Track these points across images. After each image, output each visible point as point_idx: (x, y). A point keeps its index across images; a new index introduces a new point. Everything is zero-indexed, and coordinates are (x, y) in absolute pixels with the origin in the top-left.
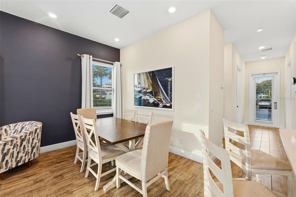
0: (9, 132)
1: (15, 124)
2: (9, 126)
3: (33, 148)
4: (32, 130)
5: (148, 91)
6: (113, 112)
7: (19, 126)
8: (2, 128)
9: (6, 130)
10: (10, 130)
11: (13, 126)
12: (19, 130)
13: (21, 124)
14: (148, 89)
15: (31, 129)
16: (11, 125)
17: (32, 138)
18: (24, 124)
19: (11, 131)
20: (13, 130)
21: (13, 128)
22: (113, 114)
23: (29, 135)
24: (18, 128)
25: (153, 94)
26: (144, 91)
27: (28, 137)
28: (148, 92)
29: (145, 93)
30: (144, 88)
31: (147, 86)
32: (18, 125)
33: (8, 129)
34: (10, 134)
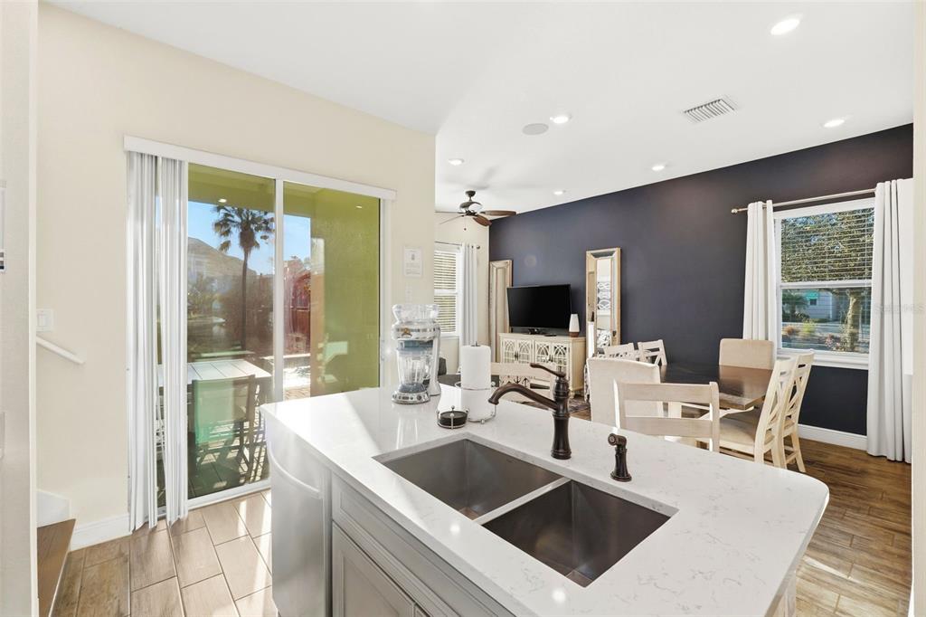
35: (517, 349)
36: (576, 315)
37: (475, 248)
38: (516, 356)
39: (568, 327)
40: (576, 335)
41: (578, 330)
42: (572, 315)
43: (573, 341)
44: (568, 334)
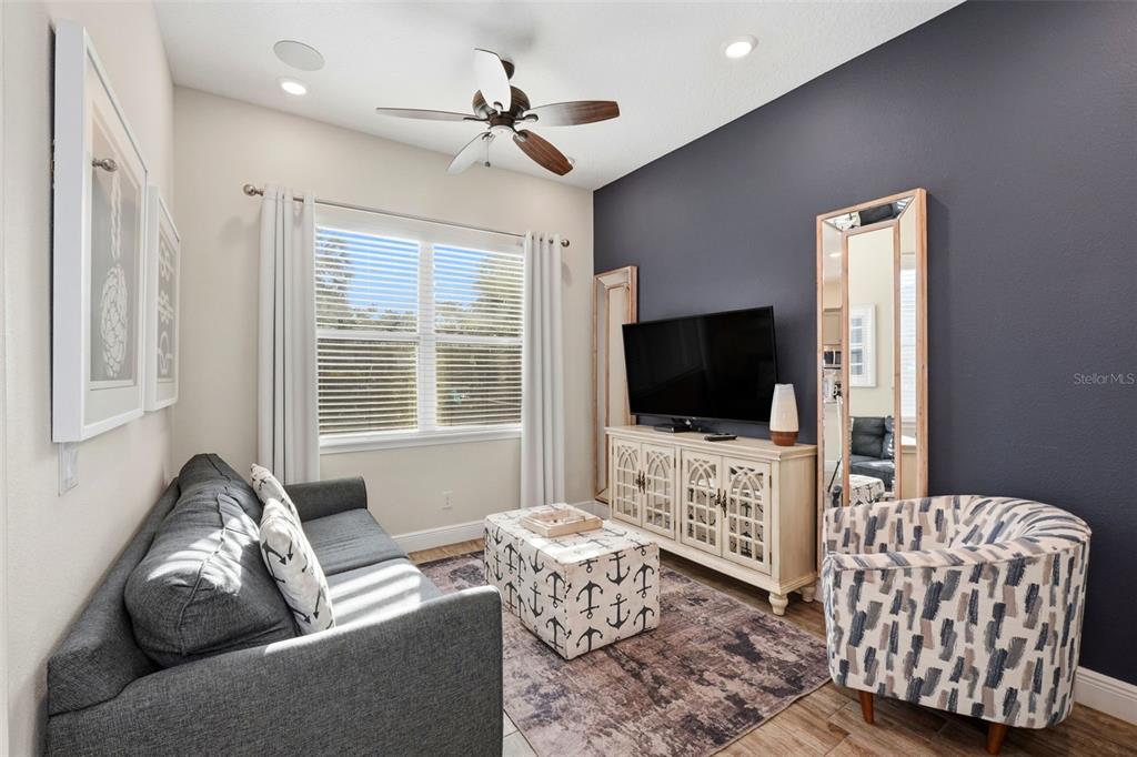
0: (951, 528)
1: (979, 500)
2: (955, 502)
3: (1001, 661)
4: (991, 558)
7: (989, 513)
8: (929, 504)
9: (939, 513)
10: (956, 521)
11: (969, 504)
12: (987, 531)
13: (1000, 508)
15: (991, 552)
16: (964, 499)
17: (993, 602)
18: (1007, 510)
19: (957, 526)
20: (967, 523)
21: (968, 515)
23: (974, 579)
24: (985, 521)
27: (964, 586)
32: (988, 506)
33: (948, 514)
34: (952, 540)
35: (641, 466)
36: (790, 387)
37: (557, 244)
38: (641, 482)
39: (767, 418)
40: (786, 439)
41: (794, 427)
42: (778, 387)
43: (783, 458)
44: (767, 435)
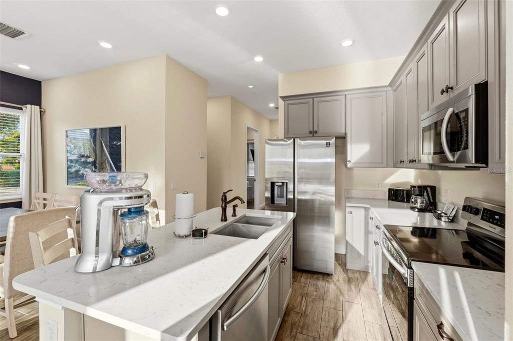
5: (88, 161)
6: (21, 198)
14: (89, 157)
22: (21, 202)
25: (97, 165)
26: (83, 159)
28: (89, 163)
29: (85, 164)
30: (83, 156)
31: (87, 153)
